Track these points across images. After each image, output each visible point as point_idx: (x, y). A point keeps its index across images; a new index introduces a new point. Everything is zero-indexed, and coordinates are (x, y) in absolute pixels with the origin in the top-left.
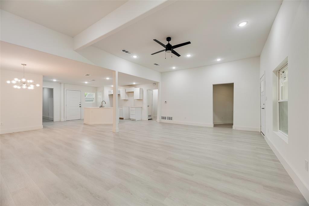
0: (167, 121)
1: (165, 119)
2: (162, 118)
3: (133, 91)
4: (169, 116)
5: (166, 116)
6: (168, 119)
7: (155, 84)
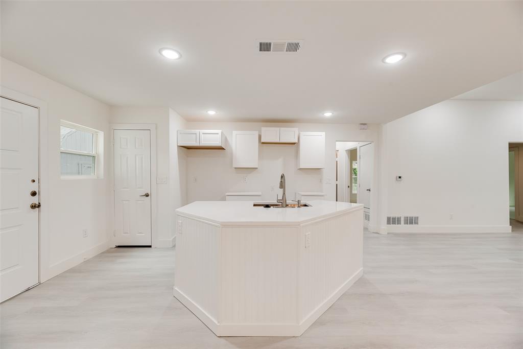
0: (403, 228)
1: (398, 224)
2: (389, 222)
3: (296, 141)
4: (409, 215)
5: (402, 215)
6: (406, 222)
7: (366, 126)
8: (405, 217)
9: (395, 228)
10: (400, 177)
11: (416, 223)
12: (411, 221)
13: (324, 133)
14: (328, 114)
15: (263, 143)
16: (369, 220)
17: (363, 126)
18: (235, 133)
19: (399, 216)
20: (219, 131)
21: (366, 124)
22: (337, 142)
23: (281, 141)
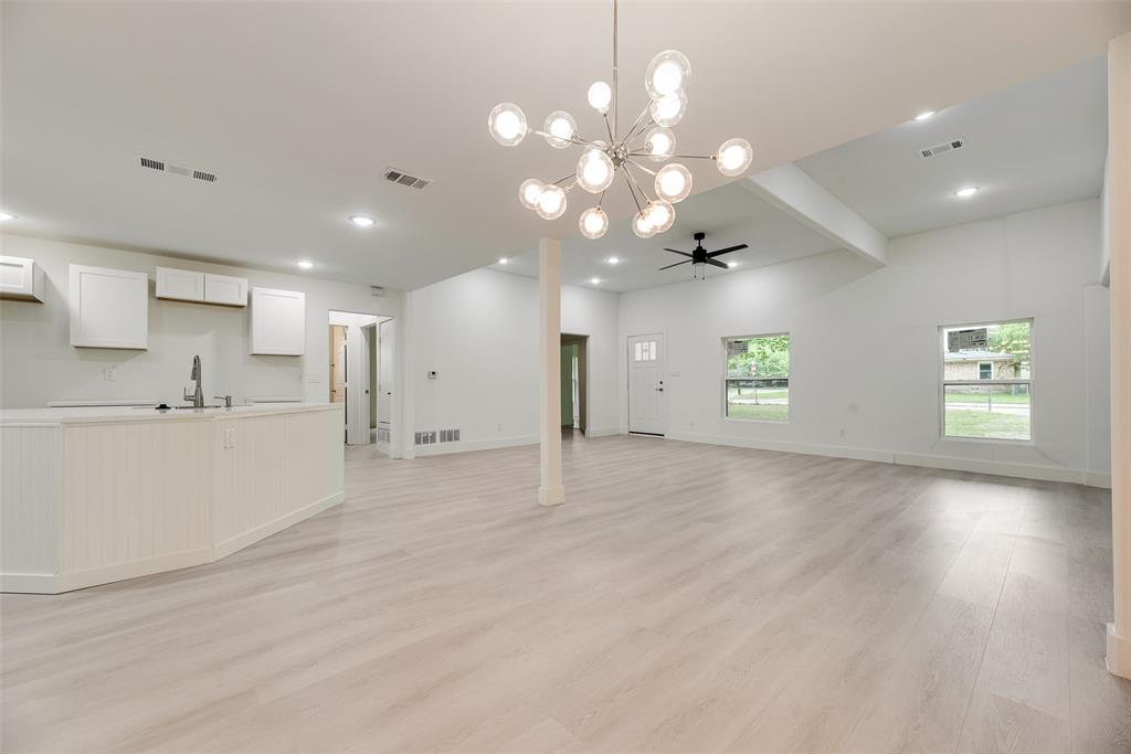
0: (439, 447)
1: (432, 442)
2: (418, 441)
3: (245, 303)
4: (447, 428)
5: (438, 427)
6: (443, 440)
7: (380, 291)
8: (441, 432)
9: (428, 449)
10: (434, 373)
11: (457, 439)
12: (450, 436)
13: (303, 294)
14: (305, 264)
15: (160, 299)
16: (388, 441)
17: (376, 291)
18: (74, 269)
19: (433, 430)
20: (27, 262)
21: (380, 288)
22: (331, 312)
23: (207, 300)
